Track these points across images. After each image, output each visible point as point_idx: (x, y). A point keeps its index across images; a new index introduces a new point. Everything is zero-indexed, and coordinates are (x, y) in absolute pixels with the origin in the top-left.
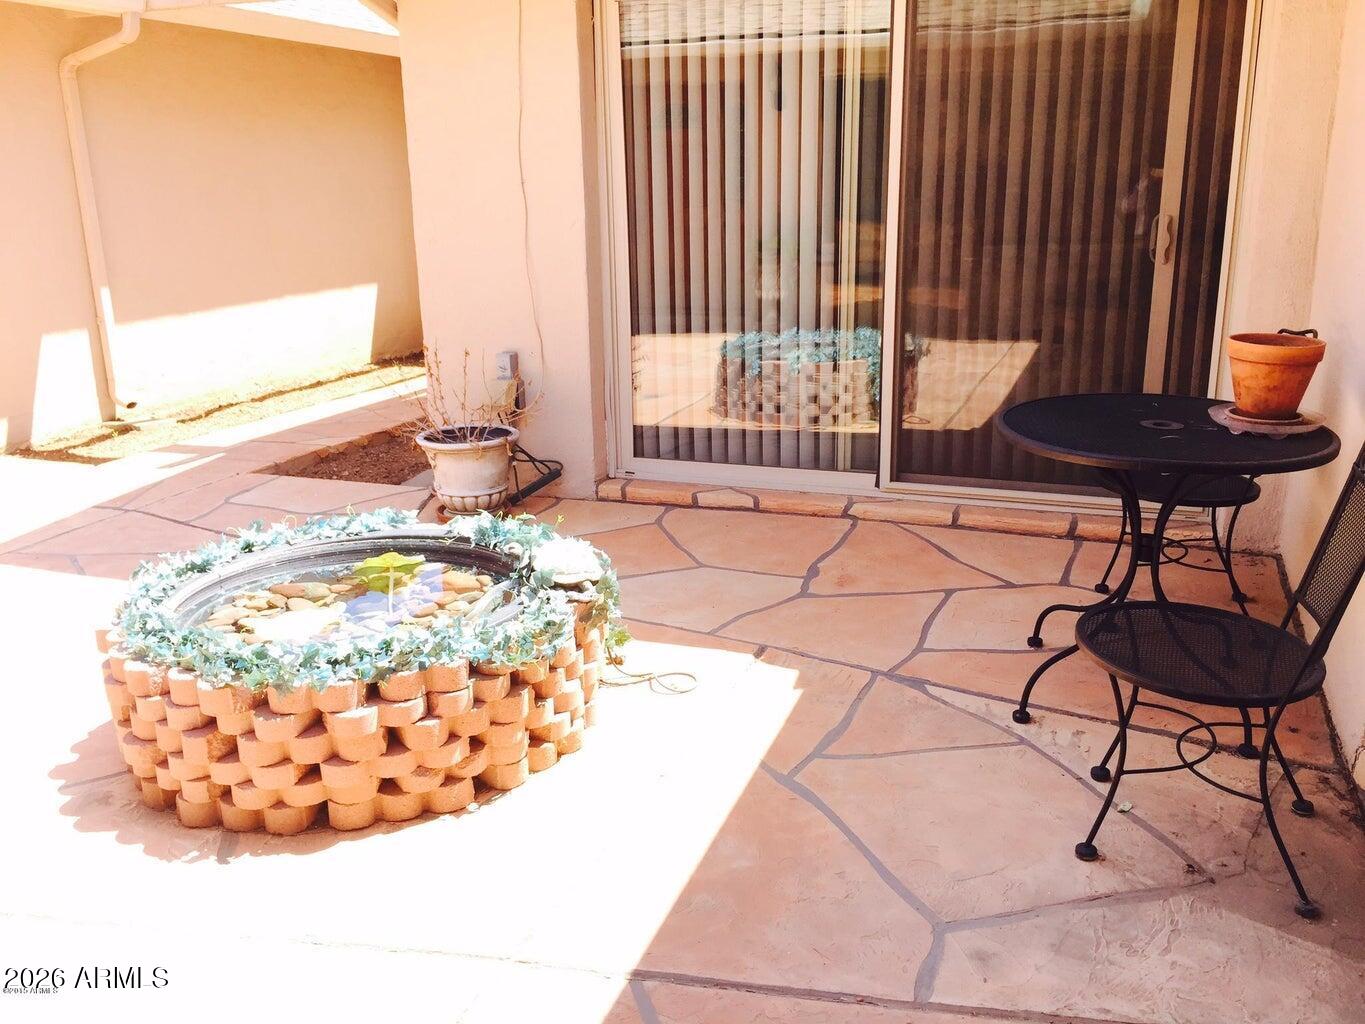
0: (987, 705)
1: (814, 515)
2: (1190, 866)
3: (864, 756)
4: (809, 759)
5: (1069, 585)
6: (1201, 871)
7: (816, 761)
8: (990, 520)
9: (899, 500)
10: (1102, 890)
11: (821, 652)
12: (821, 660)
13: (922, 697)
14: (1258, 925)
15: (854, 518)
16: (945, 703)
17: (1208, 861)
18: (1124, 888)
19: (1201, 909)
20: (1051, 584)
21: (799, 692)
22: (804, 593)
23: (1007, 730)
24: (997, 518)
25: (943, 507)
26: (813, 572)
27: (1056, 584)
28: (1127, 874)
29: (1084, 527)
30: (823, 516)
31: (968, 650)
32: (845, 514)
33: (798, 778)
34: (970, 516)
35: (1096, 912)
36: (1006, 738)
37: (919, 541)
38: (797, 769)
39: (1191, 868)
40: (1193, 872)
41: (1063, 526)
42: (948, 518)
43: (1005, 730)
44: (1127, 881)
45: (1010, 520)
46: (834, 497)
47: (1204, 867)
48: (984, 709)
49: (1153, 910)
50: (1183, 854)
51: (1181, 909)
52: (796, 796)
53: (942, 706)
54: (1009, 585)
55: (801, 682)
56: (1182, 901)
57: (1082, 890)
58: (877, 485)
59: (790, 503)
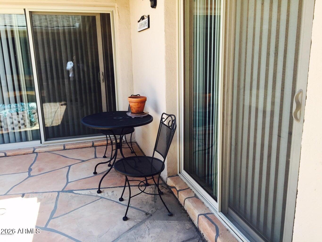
0: (90, 191)
1: (24, 154)
2: (146, 214)
3: (64, 214)
4: (49, 220)
5: (97, 158)
6: (149, 214)
7: (51, 220)
8: (73, 146)
9: (48, 146)
10: (131, 226)
11: (41, 191)
12: (42, 193)
13: (73, 195)
14: (163, 221)
15: (36, 153)
16: (79, 194)
17: (149, 211)
18: (135, 224)
19: (152, 222)
20: (93, 159)
21: (39, 203)
22: (30, 176)
23: (97, 196)
24: (75, 146)
25: (61, 145)
26: (30, 170)
27: (94, 158)
28: (135, 220)
29: (96, 144)
30: (27, 154)
31: (80, 179)
32: (34, 152)
33: (48, 227)
34: (68, 146)
35: (132, 232)
36: (97, 198)
37: (57, 155)
38: (47, 224)
39: (147, 214)
40: (147, 215)
41: (91, 144)
42: (63, 148)
43: (96, 196)
44: (135, 222)
45: (78, 145)
46: (29, 148)
47: (149, 213)
48: (89, 193)
49: (143, 226)
50: (144, 211)
51: (148, 224)
52: (49, 232)
53: (79, 195)
54: (83, 161)
55: (39, 200)
56: (148, 222)
57: (127, 228)
58: (41, 143)
59: (16, 153)
